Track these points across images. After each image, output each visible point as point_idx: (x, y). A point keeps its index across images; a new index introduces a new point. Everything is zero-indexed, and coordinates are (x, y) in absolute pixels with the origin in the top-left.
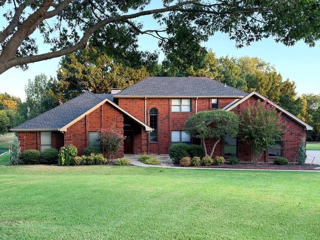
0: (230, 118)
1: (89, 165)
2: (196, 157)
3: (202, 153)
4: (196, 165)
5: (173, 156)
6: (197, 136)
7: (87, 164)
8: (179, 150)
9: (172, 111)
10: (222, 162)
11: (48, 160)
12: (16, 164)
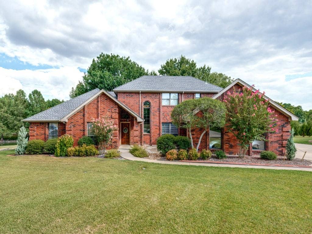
0: (217, 106)
1: (81, 156)
2: (183, 150)
3: (189, 145)
4: (182, 159)
5: (160, 148)
6: (184, 126)
7: (79, 156)
8: (166, 142)
9: (163, 105)
10: (209, 156)
11: (49, 150)
12: (22, 154)
